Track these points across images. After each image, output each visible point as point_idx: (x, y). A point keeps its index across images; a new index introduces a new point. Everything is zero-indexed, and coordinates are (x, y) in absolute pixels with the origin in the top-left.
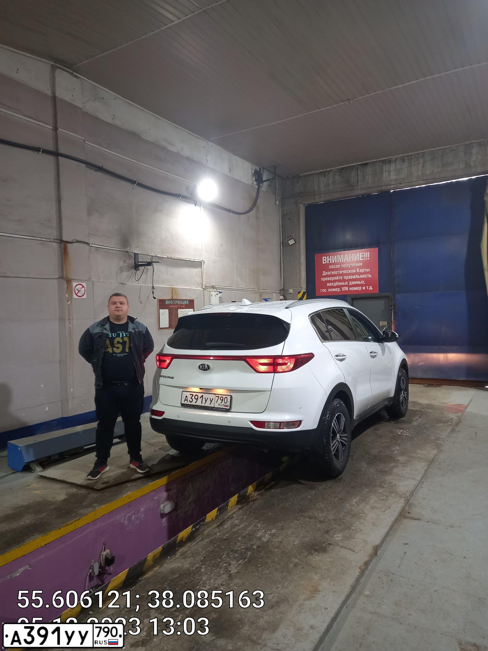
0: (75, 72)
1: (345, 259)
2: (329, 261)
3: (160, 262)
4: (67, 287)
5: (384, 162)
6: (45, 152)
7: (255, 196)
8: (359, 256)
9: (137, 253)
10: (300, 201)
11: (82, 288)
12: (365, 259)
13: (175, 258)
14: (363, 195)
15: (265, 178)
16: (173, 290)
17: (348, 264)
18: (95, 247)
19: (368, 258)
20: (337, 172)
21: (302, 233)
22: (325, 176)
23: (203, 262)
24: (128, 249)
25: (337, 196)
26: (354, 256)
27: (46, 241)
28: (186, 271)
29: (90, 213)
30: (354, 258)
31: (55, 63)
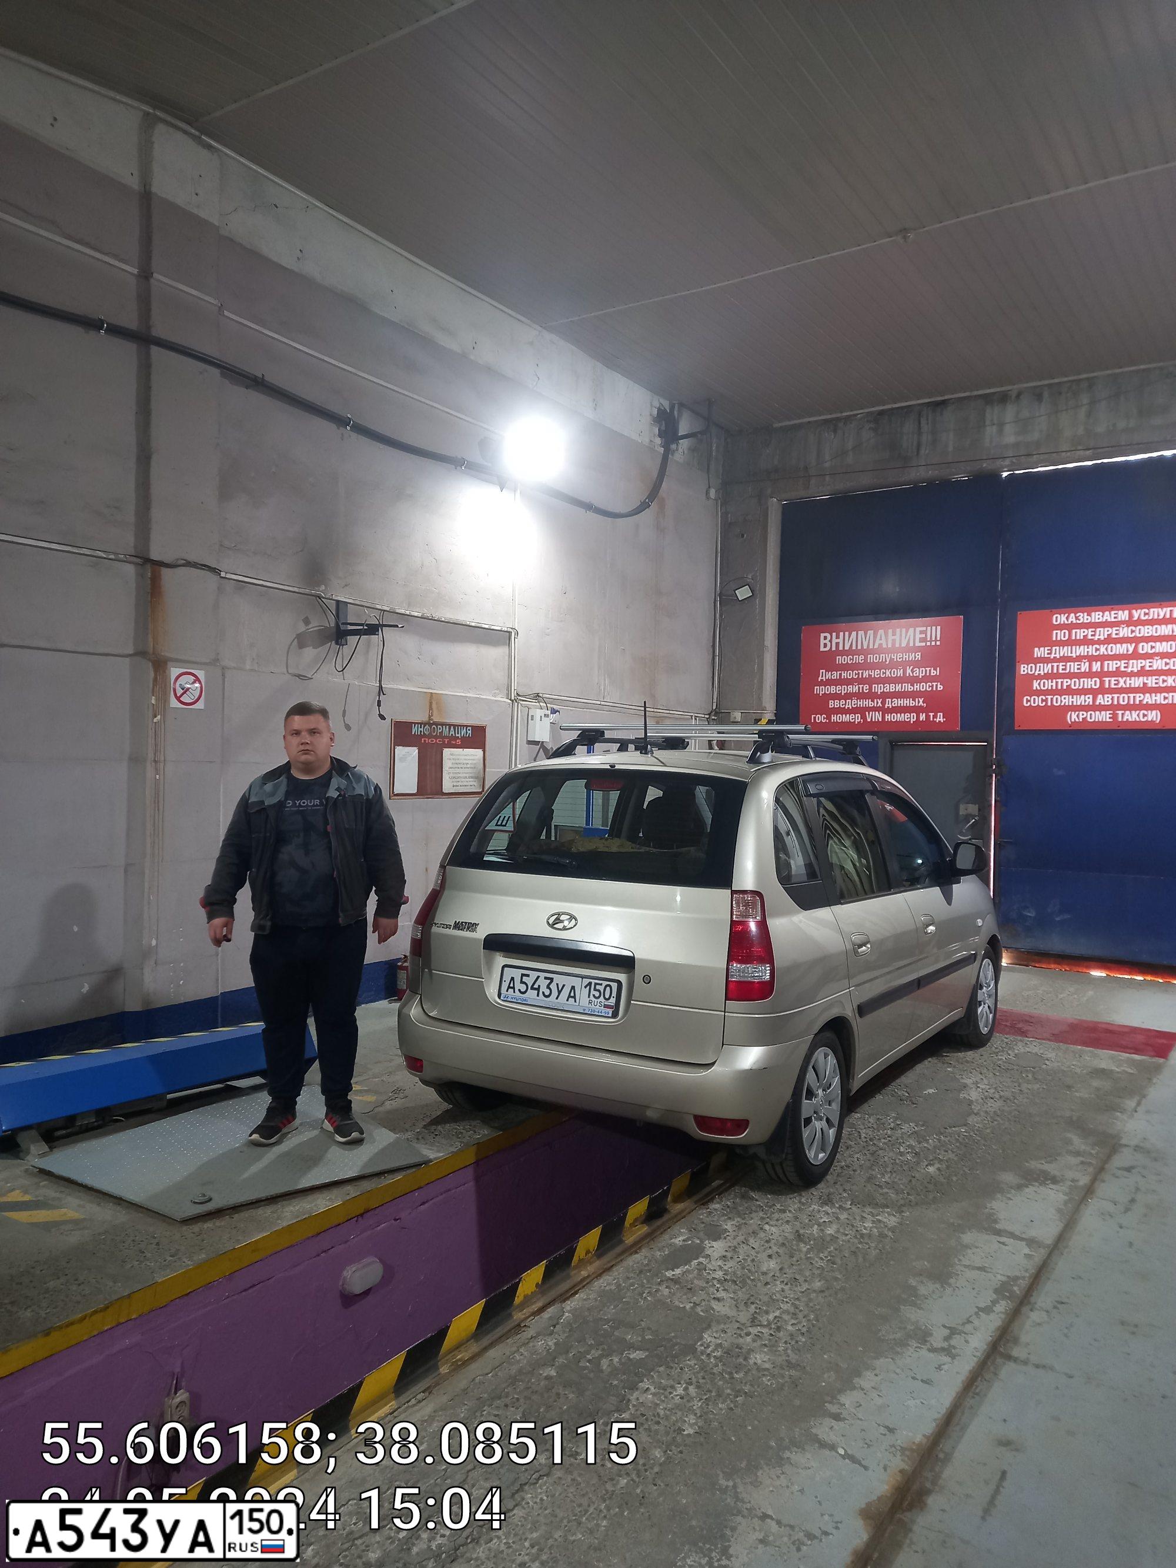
0: (206, 135)
1: (878, 642)
2: (837, 644)
3: (400, 626)
4: (155, 680)
5: (988, 399)
6: (115, 331)
7: (655, 474)
8: (914, 636)
9: (345, 600)
10: (769, 491)
11: (194, 682)
12: (928, 644)
13: (443, 619)
14: (931, 483)
15: (683, 428)
16: (433, 701)
17: (884, 655)
18: (234, 580)
19: (936, 640)
20: (868, 421)
21: (771, 573)
22: (835, 431)
23: (513, 634)
24: (321, 590)
25: (864, 481)
26: (901, 635)
27: (105, 558)
28: (469, 653)
29: (225, 493)
30: (901, 640)
31: (155, 108)
